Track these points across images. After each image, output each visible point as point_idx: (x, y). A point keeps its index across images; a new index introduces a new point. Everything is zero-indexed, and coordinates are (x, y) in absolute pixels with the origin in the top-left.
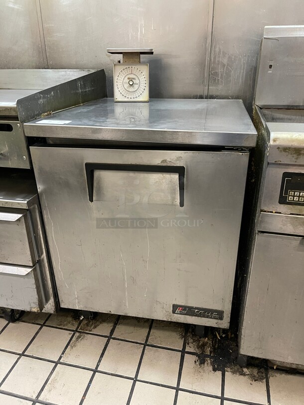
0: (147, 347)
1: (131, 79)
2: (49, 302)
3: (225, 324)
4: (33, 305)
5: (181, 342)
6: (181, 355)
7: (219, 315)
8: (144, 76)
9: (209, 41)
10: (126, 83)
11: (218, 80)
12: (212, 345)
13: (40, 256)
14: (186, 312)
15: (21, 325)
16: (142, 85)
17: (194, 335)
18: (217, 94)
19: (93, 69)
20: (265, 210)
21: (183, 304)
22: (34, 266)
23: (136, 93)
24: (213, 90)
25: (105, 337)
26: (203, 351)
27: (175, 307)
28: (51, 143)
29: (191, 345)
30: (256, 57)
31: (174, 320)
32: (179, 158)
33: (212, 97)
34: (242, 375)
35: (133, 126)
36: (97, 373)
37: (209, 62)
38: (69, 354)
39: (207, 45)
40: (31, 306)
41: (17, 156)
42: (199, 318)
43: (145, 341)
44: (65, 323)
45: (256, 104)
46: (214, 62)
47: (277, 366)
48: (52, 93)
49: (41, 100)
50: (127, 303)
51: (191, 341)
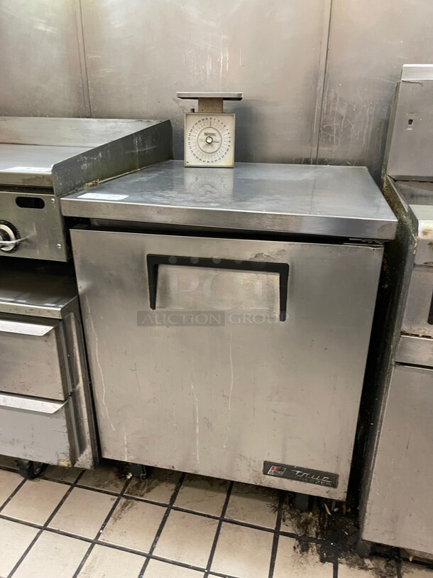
0: (224, 523)
1: (209, 135)
2: (84, 453)
3: (340, 493)
4: (62, 457)
5: (274, 518)
6: (274, 537)
7: (332, 480)
8: (228, 131)
9: (321, 83)
10: (201, 140)
11: (332, 138)
12: (319, 523)
13: (74, 385)
14: (283, 473)
15: (42, 484)
16: (225, 143)
17: (293, 507)
18: (330, 157)
19: (155, 119)
20: (408, 332)
21: (279, 462)
22: (66, 400)
23: (216, 156)
24: (325, 151)
25: (163, 505)
26: (306, 533)
27: (267, 465)
28: (96, 224)
29: (288, 522)
30: (387, 107)
31: (265, 484)
32: (281, 252)
33: (322, 162)
34: (362, 568)
35: (217, 204)
36: (151, 560)
37: (320, 113)
38: (112, 530)
39: (318, 88)
40: (60, 458)
41: (49, 243)
42: (302, 483)
43: (221, 514)
44: (106, 482)
45: (388, 174)
46: (327, 113)
47: (415, 557)
48: (100, 154)
49: (85, 165)
50: (198, 455)
51: (289, 516)
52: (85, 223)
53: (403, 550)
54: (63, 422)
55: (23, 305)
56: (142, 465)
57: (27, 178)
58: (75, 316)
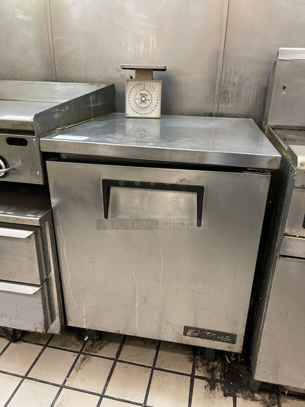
0: (155, 371)
1: (143, 95)
2: (54, 323)
3: (237, 348)
4: (39, 326)
5: (190, 366)
6: (191, 379)
7: (232, 338)
8: (156, 93)
9: (220, 60)
10: (138, 99)
11: (229, 98)
12: (222, 369)
13: (48, 273)
14: (197, 334)
15: (23, 345)
16: (154, 101)
17: (203, 358)
18: (227, 112)
19: (103, 83)
20: (289, 234)
22: (41, 285)
23: (148, 110)
24: (224, 108)
25: (111, 359)
26: (213, 376)
27: (186, 329)
28: (65, 157)
29: (200, 369)
30: (267, 77)
31: (185, 342)
32: (199, 178)
33: (221, 115)
34: (253, 400)
36: (103, 398)
37: (220, 81)
38: (74, 378)
39: (219, 64)
40: (37, 327)
41: (31, 171)
42: (211, 341)
43: (152, 364)
44: (69, 343)
45: (268, 124)
46: (225, 81)
47: (289, 391)
48: (67, 107)
49: (56, 115)
50: (137, 323)
51: (201, 364)
52: (57, 157)
53: (282, 386)
54: (40, 300)
55: (11, 216)
56: (96, 331)
57: (15, 124)
58: (49, 224)
